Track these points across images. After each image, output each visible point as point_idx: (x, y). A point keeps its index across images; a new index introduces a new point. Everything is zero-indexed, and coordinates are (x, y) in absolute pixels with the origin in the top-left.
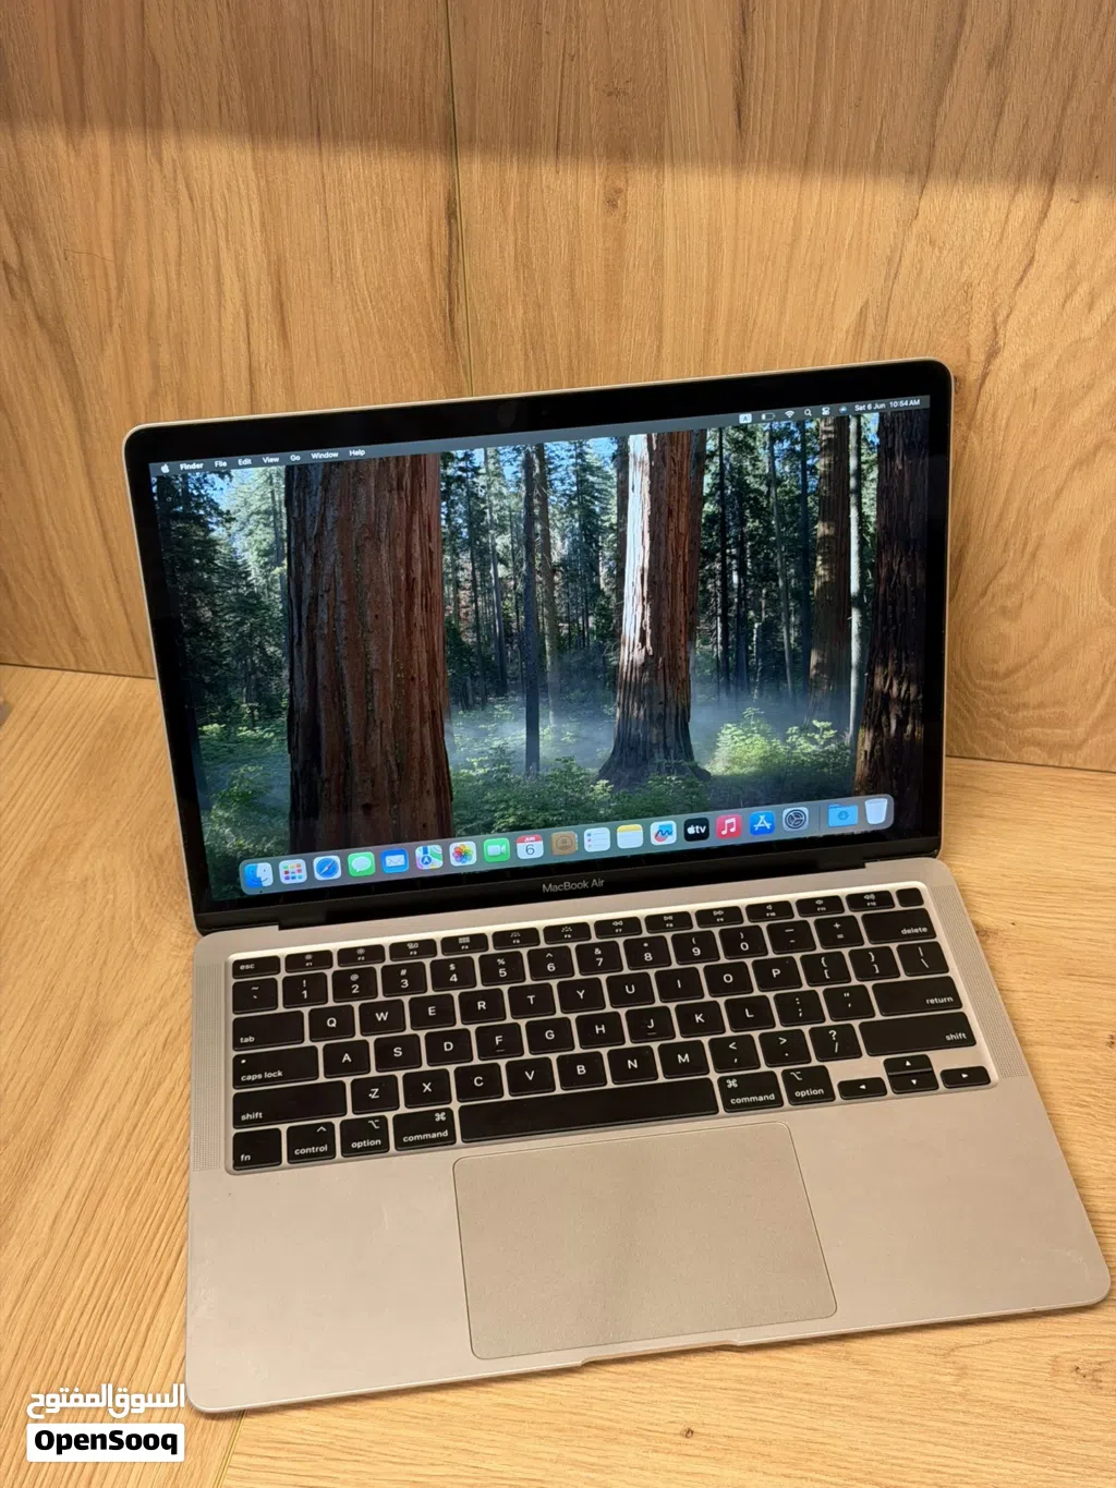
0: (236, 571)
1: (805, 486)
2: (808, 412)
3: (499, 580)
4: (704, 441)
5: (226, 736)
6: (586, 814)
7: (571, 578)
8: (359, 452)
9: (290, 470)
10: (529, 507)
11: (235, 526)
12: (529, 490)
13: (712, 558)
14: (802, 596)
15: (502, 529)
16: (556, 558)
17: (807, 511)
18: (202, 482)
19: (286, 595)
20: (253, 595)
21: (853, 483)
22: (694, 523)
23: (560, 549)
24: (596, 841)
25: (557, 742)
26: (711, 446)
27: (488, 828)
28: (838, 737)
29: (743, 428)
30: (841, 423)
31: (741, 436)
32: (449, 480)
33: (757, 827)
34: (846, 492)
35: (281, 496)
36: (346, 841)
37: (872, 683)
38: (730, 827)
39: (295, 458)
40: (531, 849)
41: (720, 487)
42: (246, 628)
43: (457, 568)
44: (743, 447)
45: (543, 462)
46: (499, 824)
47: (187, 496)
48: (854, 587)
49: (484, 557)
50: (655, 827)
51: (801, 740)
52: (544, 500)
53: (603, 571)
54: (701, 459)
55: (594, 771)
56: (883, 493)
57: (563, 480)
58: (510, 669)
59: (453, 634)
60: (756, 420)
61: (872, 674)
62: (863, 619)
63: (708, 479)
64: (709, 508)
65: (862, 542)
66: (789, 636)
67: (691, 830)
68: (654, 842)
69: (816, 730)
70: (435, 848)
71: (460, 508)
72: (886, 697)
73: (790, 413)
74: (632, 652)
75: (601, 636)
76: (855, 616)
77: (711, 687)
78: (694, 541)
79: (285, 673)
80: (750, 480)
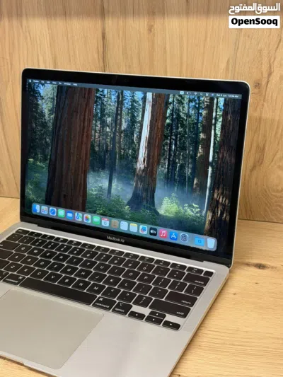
0: (42, 115)
1: (198, 120)
2: (201, 94)
3: (107, 132)
4: (168, 98)
5: (34, 163)
6: (122, 216)
7: (126, 136)
8: (75, 85)
9: (59, 86)
10: (117, 111)
11: (44, 101)
12: (118, 105)
13: (167, 139)
14: (194, 157)
15: (109, 116)
16: (123, 129)
17: (198, 128)
18: (38, 86)
19: (53, 124)
20: (45, 122)
21: (213, 121)
22: (163, 125)
23: (124, 126)
24: (124, 226)
25: (116, 189)
26: (171, 100)
27: (94, 212)
28: (201, 212)
29: (180, 96)
30: (212, 99)
31: (180, 98)
32: (97, 97)
33: (172, 236)
34: (211, 124)
35: (55, 94)
36: (58, 205)
37: (213, 195)
38: (164, 234)
39: (60, 83)
40: (106, 223)
41: (172, 115)
42: (42, 132)
43: (96, 126)
44: (180, 102)
45: (123, 97)
46: (98, 212)
47: (34, 90)
48: (211, 159)
49: (103, 124)
50: (141, 227)
51: (189, 210)
52: (121, 109)
53: (135, 136)
54: (167, 104)
55: (126, 202)
56: (223, 127)
57: (127, 104)
58: (107, 162)
59: (93, 146)
60: (185, 94)
61: (214, 192)
62: (213, 171)
63: (169, 111)
64: (168, 121)
65: (215, 143)
66: (188, 171)
67: (152, 231)
68: (140, 232)
69: (194, 207)
70: (80, 214)
71: (99, 107)
72: (218, 201)
73: (196, 93)
74: (140, 165)
75: (133, 157)
76: (210, 169)
77: (162, 183)
78: (163, 131)
79: (50, 148)
80: (181, 114)
